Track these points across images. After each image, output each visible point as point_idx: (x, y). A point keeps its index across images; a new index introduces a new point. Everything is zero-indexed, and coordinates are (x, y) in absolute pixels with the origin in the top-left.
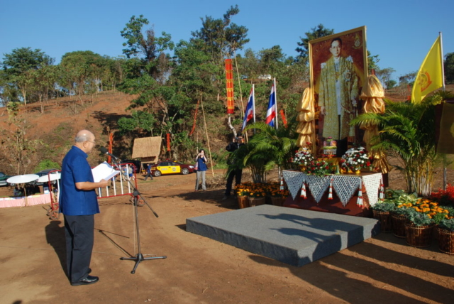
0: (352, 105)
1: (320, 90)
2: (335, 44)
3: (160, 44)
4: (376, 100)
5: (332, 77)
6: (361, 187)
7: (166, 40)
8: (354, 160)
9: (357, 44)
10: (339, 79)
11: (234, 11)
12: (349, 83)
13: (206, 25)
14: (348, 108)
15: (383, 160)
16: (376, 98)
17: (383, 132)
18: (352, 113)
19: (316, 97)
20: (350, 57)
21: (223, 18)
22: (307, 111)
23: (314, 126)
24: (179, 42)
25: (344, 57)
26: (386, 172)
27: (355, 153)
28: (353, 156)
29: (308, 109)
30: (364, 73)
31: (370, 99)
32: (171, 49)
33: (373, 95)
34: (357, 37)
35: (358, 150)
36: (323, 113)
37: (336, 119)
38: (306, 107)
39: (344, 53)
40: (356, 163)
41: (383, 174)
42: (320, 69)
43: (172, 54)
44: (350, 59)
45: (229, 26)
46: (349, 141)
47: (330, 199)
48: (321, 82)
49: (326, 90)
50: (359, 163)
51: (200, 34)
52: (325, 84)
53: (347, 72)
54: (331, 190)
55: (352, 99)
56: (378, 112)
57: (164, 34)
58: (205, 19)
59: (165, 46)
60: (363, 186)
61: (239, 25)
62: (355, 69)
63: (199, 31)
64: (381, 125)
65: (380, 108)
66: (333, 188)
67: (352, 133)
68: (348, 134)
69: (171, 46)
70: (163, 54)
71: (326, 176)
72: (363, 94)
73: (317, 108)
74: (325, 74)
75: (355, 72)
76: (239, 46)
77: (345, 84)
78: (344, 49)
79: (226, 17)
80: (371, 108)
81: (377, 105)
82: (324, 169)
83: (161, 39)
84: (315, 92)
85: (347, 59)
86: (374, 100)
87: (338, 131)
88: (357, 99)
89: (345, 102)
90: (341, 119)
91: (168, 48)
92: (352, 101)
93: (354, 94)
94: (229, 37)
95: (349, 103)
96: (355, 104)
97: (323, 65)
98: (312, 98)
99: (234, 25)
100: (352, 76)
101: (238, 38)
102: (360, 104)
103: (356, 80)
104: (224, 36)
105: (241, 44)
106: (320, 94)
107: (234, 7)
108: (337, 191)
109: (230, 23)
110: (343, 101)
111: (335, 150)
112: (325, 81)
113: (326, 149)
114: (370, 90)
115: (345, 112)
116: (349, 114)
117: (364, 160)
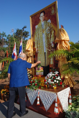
0: (51, 46)
1: (35, 40)
2: (42, 14)
3: (2, 35)
4: (65, 42)
5: (41, 32)
6: (56, 100)
7: (4, 34)
8: (52, 81)
9: (53, 12)
10: (44, 33)
11: (25, 27)
12: (49, 35)
13: (17, 31)
14: (49, 48)
15: (70, 79)
16: (64, 40)
17: (70, 62)
18: (51, 51)
19: (34, 44)
20: (49, 20)
21: (22, 29)
22: (29, 51)
23: (33, 59)
24: (8, 35)
25: (47, 21)
26: (72, 86)
27: (52, 76)
28: (51, 78)
29: (29, 50)
30: (57, 28)
31: (61, 41)
32: (5, 37)
33: (63, 39)
34: (53, 8)
35: (55, 74)
36: (37, 52)
37: (44, 55)
38: (28, 49)
39: (46, 18)
40: (53, 83)
41: (70, 88)
42: (35, 29)
43: (6, 38)
44: (49, 21)
45: (24, 31)
46: (51, 67)
47: (38, 105)
48: (36, 36)
49: (38, 39)
50: (55, 82)
51: (16, 33)
52: (38, 36)
53: (48, 28)
54: (38, 99)
55: (51, 43)
56: (66, 49)
57: (3, 32)
58: (17, 29)
59: (4, 36)
60: (58, 99)
61: (27, 31)
62: (52, 26)
63: (15, 33)
64: (68, 57)
65: (67, 46)
66: (39, 98)
67: (52, 63)
68: (50, 63)
69: (6, 36)
70: (3, 38)
71: (35, 90)
72: (57, 39)
73: (34, 49)
74: (37, 31)
75: (52, 28)
76: (27, 37)
77: (47, 35)
78: (46, 16)
79: (23, 29)
80: (62, 47)
81: (66, 45)
82: (34, 85)
83: (2, 34)
84: (33, 41)
85: (48, 22)
86: (63, 42)
87: (44, 61)
88: (54, 43)
89: (48, 45)
90: (46, 54)
91: (5, 36)
92: (51, 44)
93: (52, 40)
94: (24, 34)
95: (50, 45)
96: (53, 45)
97: (37, 27)
98: (32, 44)
99: (25, 31)
100: (50, 30)
101: (26, 35)
102: (56, 45)
103: (53, 32)
104: (22, 34)
105: (27, 36)
106: (35, 42)
107: (25, 26)
108: (42, 100)
109: (24, 30)
110: (47, 45)
111: (43, 73)
112: (38, 35)
113: (37, 72)
114: (61, 36)
115: (48, 51)
116: (50, 52)
117: (59, 80)
